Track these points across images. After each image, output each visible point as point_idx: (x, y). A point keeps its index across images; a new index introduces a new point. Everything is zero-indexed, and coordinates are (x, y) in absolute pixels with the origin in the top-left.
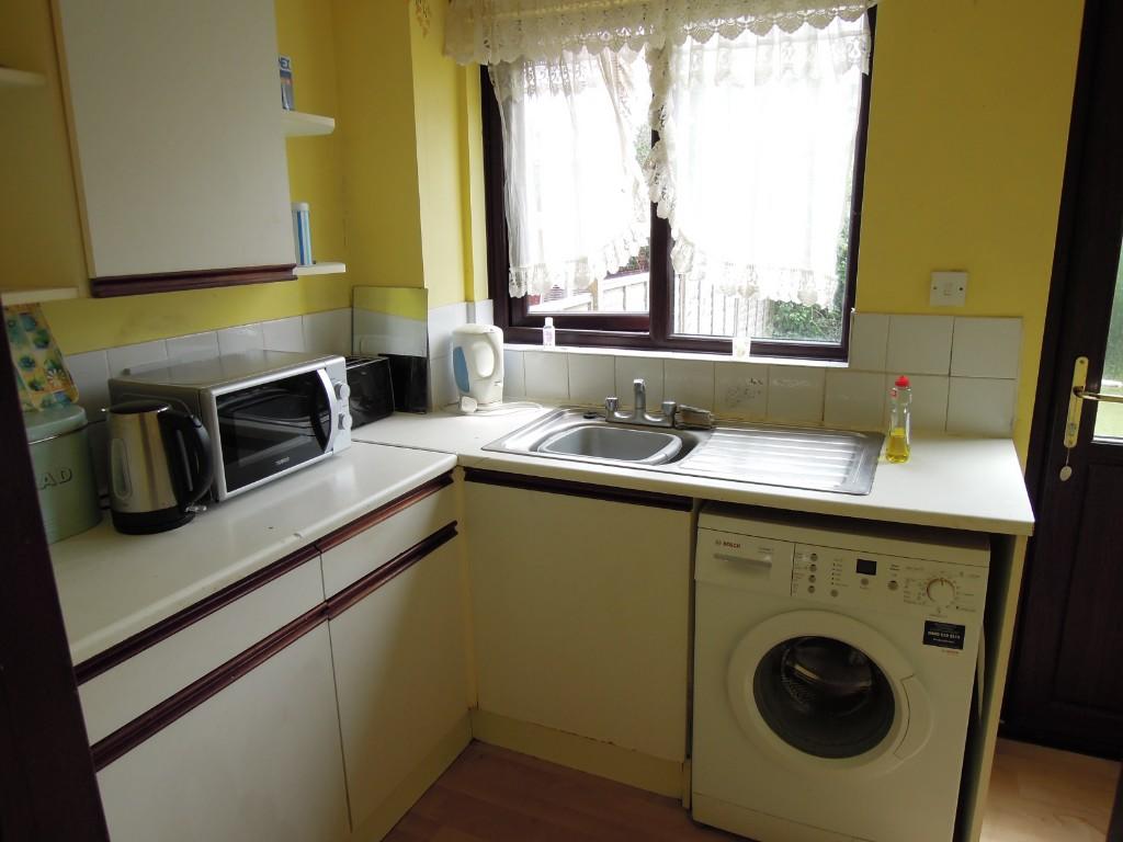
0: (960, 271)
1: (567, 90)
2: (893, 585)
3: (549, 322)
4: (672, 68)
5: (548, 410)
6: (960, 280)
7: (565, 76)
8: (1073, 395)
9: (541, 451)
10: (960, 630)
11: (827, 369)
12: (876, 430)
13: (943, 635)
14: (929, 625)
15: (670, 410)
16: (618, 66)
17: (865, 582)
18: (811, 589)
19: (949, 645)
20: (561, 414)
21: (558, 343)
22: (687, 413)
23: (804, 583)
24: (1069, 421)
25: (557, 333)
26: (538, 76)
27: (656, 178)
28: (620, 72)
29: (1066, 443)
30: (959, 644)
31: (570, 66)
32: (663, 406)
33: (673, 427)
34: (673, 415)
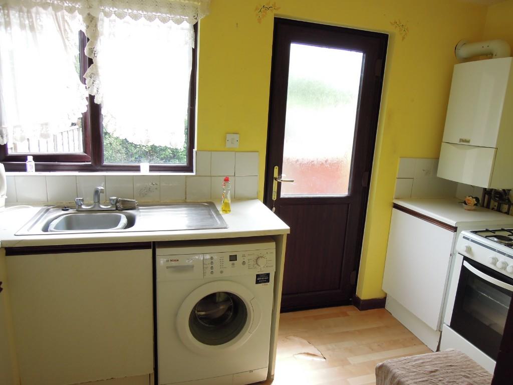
0: (237, 134)
1: (32, 28)
2: (244, 263)
3: (30, 158)
4: (99, 28)
5: (39, 209)
6: (236, 137)
7: (31, 20)
8: (274, 181)
9: (51, 231)
10: (268, 275)
11: (186, 176)
12: (210, 201)
13: (262, 279)
14: (258, 276)
15: (115, 201)
16: (64, 21)
17: (233, 264)
18: (212, 273)
19: (265, 282)
20: (48, 210)
21: (37, 170)
22: (124, 202)
23: (209, 271)
24: (274, 190)
25: (36, 165)
26: (12, 17)
27: (93, 83)
28: (66, 24)
29: (273, 199)
30: (268, 281)
31: (34, 15)
32: (110, 200)
33: (117, 209)
34: (116, 203)
